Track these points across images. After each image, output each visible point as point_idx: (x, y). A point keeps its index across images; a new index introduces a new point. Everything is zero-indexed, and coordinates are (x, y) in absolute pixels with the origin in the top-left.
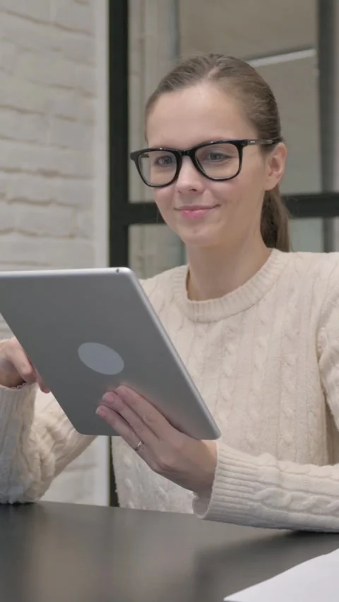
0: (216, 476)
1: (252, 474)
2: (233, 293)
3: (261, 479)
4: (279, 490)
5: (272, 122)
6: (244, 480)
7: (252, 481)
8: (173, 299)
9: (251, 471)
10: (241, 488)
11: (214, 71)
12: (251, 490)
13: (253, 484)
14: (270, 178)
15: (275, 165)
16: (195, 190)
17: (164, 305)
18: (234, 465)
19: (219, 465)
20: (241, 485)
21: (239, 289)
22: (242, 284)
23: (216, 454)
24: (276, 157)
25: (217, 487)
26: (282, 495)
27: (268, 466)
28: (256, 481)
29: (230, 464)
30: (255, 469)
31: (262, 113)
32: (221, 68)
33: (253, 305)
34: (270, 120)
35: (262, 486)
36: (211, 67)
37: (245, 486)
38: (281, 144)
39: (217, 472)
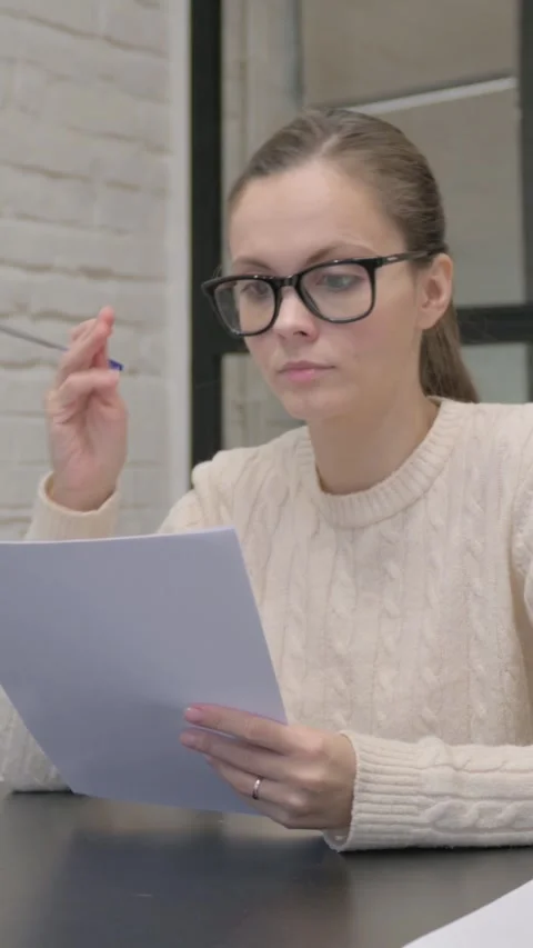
0: (355, 793)
1: (411, 784)
2: (384, 484)
3: (428, 788)
4: (457, 802)
5: (430, 218)
6: (400, 794)
7: (412, 795)
8: (300, 484)
9: (409, 779)
10: (397, 808)
11: (333, 140)
12: (413, 808)
13: (415, 799)
14: (424, 310)
15: (434, 290)
16: (303, 334)
17: (288, 494)
18: (382, 773)
19: (359, 775)
20: (396, 803)
21: (395, 474)
22: (397, 469)
23: (355, 757)
24: (435, 278)
25: (360, 811)
26: (462, 809)
27: (435, 766)
28: (418, 793)
29: (376, 772)
30: (414, 775)
31: (411, 204)
32: (346, 135)
33: (418, 499)
34: (426, 214)
35: (430, 800)
36: (327, 133)
37: (405, 804)
38: (442, 257)
39: (356, 788)
